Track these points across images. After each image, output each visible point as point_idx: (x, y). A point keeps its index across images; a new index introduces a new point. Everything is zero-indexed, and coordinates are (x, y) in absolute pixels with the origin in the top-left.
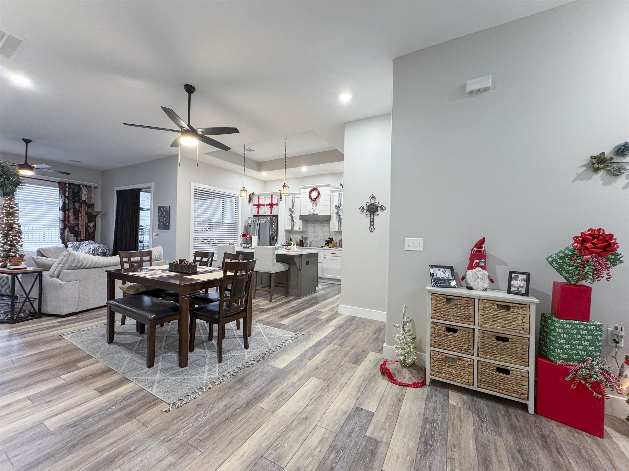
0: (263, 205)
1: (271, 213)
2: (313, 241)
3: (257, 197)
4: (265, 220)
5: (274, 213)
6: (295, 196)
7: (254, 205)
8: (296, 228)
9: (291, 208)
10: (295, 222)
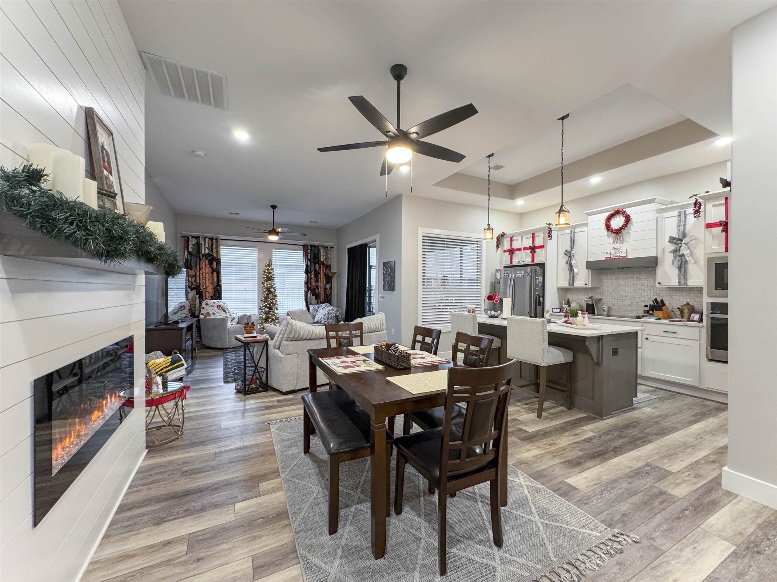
0: (520, 249)
1: (533, 261)
2: (614, 305)
3: (509, 239)
4: (522, 272)
5: (537, 261)
6: (577, 230)
7: (505, 251)
8: (579, 283)
9: (569, 250)
10: (577, 274)
